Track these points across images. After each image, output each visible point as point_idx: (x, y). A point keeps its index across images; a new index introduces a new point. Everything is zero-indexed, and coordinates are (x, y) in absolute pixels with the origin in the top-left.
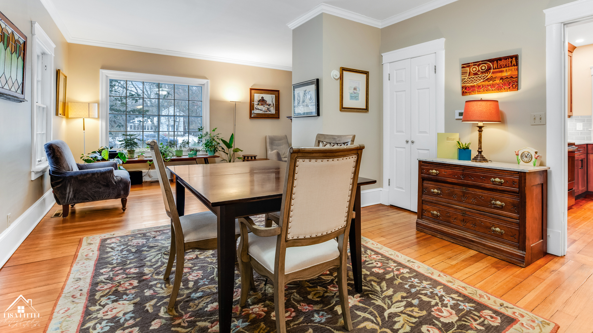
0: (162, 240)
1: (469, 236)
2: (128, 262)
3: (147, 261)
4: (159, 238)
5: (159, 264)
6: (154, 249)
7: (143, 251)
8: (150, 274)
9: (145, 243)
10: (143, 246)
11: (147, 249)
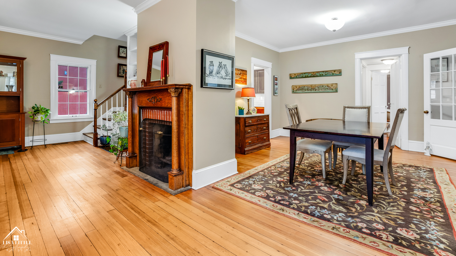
0: (378, 222)
1: (260, 145)
2: (418, 217)
3: (401, 210)
4: (380, 227)
5: (391, 204)
6: (391, 217)
7: (403, 220)
8: (401, 201)
9: (399, 229)
10: (401, 226)
11: (398, 220)
